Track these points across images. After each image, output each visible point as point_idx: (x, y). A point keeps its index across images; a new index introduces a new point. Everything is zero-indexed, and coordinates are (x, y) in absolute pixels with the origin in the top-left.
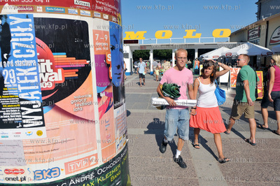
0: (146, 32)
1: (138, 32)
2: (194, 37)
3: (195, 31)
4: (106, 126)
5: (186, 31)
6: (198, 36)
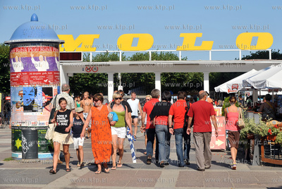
0: (97, 36)
1: (82, 37)
2: (197, 48)
3: (200, 35)
5: (182, 35)
6: (207, 45)
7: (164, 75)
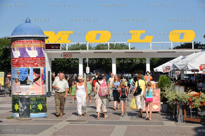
4: (43, 87)
7: (118, 60)
